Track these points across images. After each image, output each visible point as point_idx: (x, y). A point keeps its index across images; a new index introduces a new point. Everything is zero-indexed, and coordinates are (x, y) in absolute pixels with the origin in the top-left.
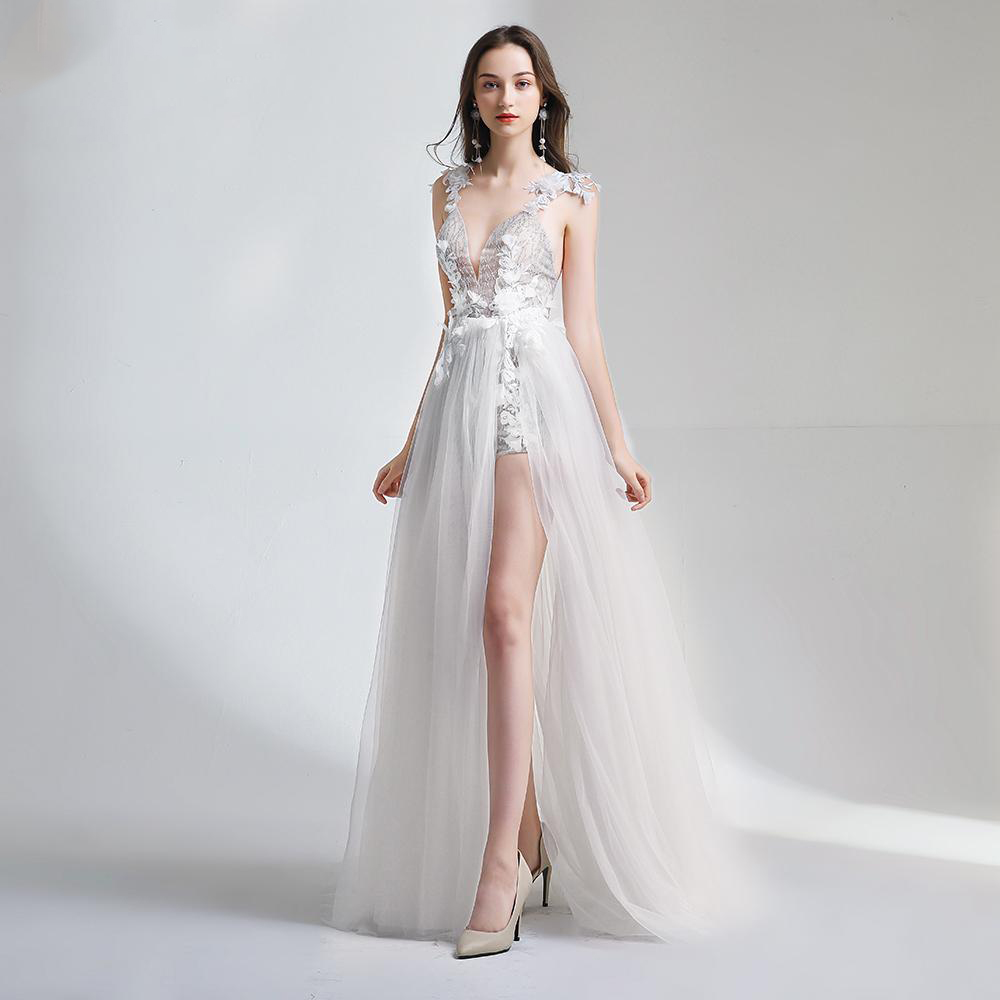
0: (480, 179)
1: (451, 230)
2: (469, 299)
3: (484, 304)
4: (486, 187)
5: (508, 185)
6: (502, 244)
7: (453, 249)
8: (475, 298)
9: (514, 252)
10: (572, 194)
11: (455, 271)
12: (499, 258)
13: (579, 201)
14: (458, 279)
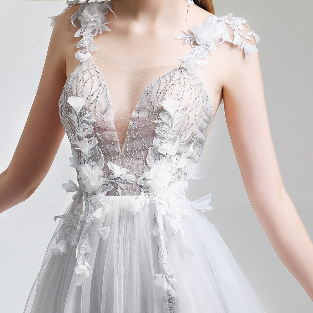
0: (119, 23)
1: (88, 85)
2: (108, 173)
3: (131, 178)
4: (125, 33)
5: (151, 33)
6: (162, 110)
7: (92, 108)
8: (118, 170)
9: (176, 121)
10: (232, 46)
11: (89, 136)
12: (156, 125)
13: (240, 54)
14: (92, 145)
